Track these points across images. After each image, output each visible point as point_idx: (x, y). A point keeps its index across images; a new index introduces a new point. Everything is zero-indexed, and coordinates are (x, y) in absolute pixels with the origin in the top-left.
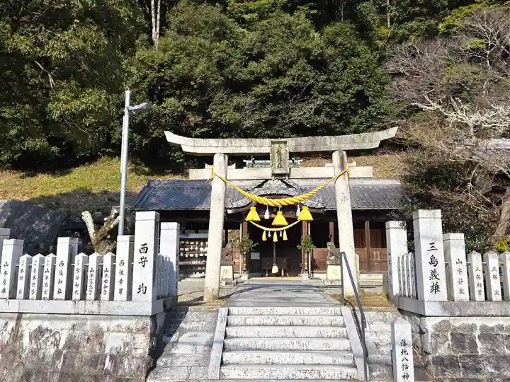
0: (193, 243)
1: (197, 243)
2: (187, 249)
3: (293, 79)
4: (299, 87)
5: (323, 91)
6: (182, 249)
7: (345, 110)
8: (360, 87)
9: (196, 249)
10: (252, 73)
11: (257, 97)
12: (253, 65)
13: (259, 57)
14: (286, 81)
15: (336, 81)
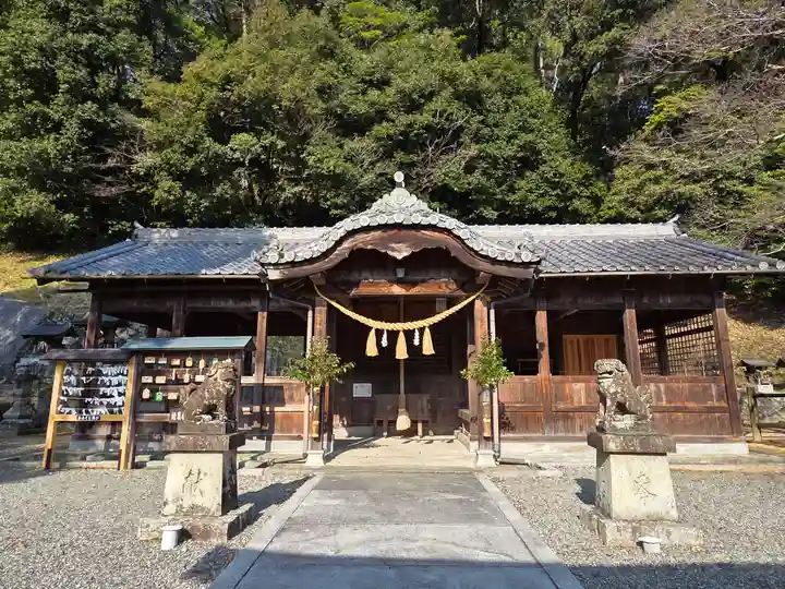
0: (177, 362)
1: (189, 363)
2: (161, 380)
3: (434, 116)
4: (443, 129)
5: (477, 139)
6: (147, 379)
7: (508, 168)
8: (530, 137)
9: (186, 378)
10: (373, 104)
11: (378, 139)
12: (374, 94)
13: (383, 84)
14: (423, 118)
15: (496, 125)
